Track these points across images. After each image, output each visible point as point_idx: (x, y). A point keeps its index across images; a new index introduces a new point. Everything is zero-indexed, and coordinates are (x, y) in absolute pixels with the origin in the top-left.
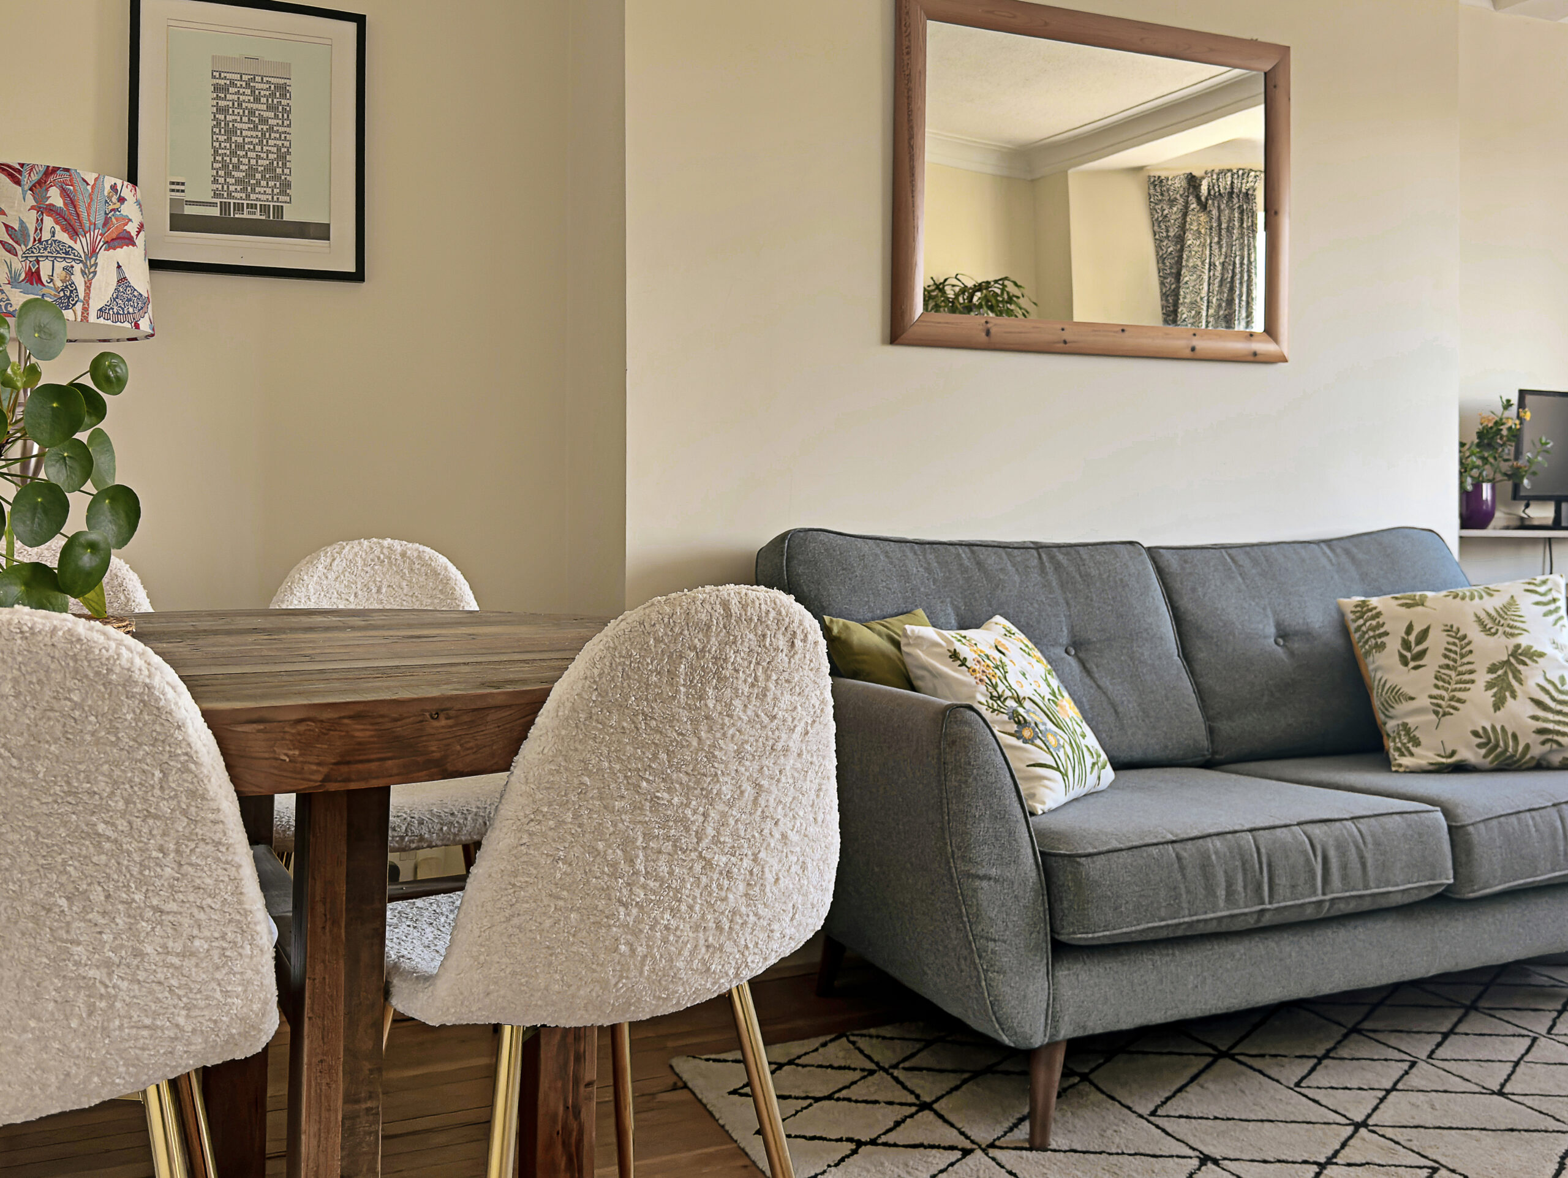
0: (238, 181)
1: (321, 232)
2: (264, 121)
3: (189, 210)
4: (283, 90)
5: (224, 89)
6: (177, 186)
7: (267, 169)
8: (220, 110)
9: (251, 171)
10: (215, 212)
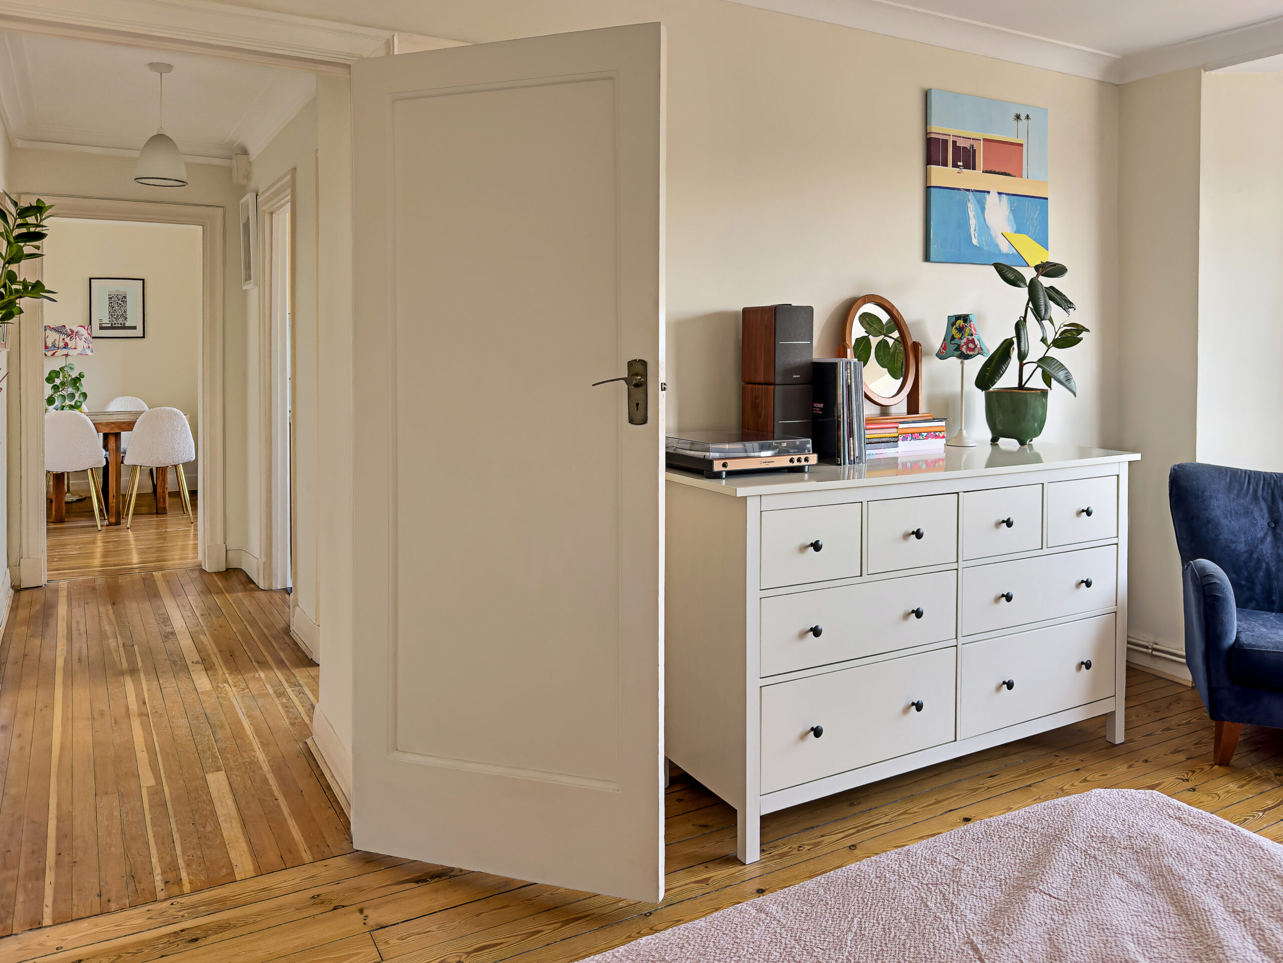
0: (115, 318)
1: (134, 328)
2: (120, 304)
3: (103, 325)
4: (125, 297)
5: (111, 298)
6: (101, 320)
7: (121, 315)
8: (110, 303)
9: (118, 316)
10: (110, 325)
